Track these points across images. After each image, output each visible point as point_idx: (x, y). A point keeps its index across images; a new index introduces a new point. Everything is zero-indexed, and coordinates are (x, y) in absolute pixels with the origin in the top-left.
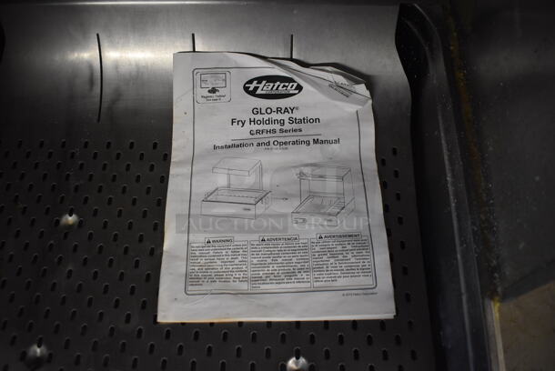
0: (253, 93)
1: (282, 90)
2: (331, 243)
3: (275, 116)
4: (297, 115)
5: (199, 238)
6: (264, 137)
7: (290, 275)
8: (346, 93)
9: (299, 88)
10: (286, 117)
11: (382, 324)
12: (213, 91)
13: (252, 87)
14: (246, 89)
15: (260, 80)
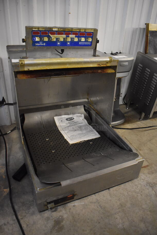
0: (68, 120)
1: (71, 119)
2: (88, 132)
3: (72, 122)
4: (74, 122)
5: (69, 136)
6: (72, 125)
7: (85, 136)
8: (81, 116)
9: (74, 118)
10: (73, 122)
11: (99, 137)
12: (62, 121)
13: (67, 119)
14: (66, 120)
15: (68, 118)
